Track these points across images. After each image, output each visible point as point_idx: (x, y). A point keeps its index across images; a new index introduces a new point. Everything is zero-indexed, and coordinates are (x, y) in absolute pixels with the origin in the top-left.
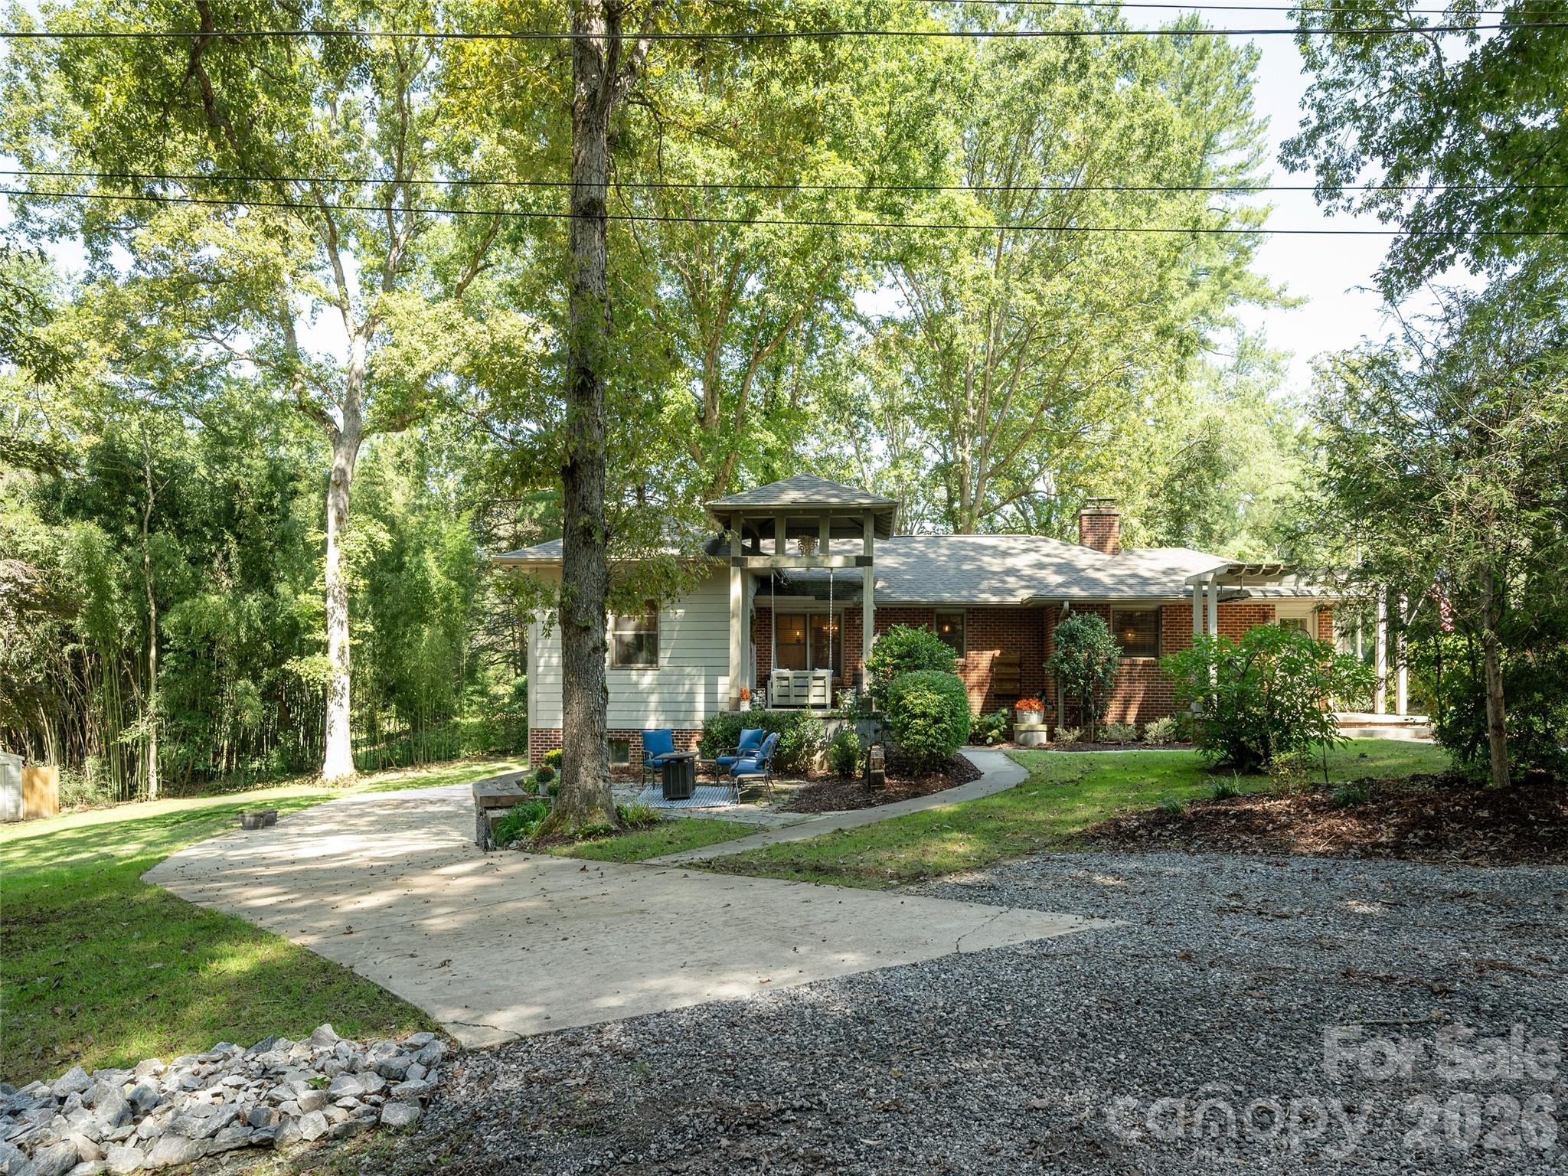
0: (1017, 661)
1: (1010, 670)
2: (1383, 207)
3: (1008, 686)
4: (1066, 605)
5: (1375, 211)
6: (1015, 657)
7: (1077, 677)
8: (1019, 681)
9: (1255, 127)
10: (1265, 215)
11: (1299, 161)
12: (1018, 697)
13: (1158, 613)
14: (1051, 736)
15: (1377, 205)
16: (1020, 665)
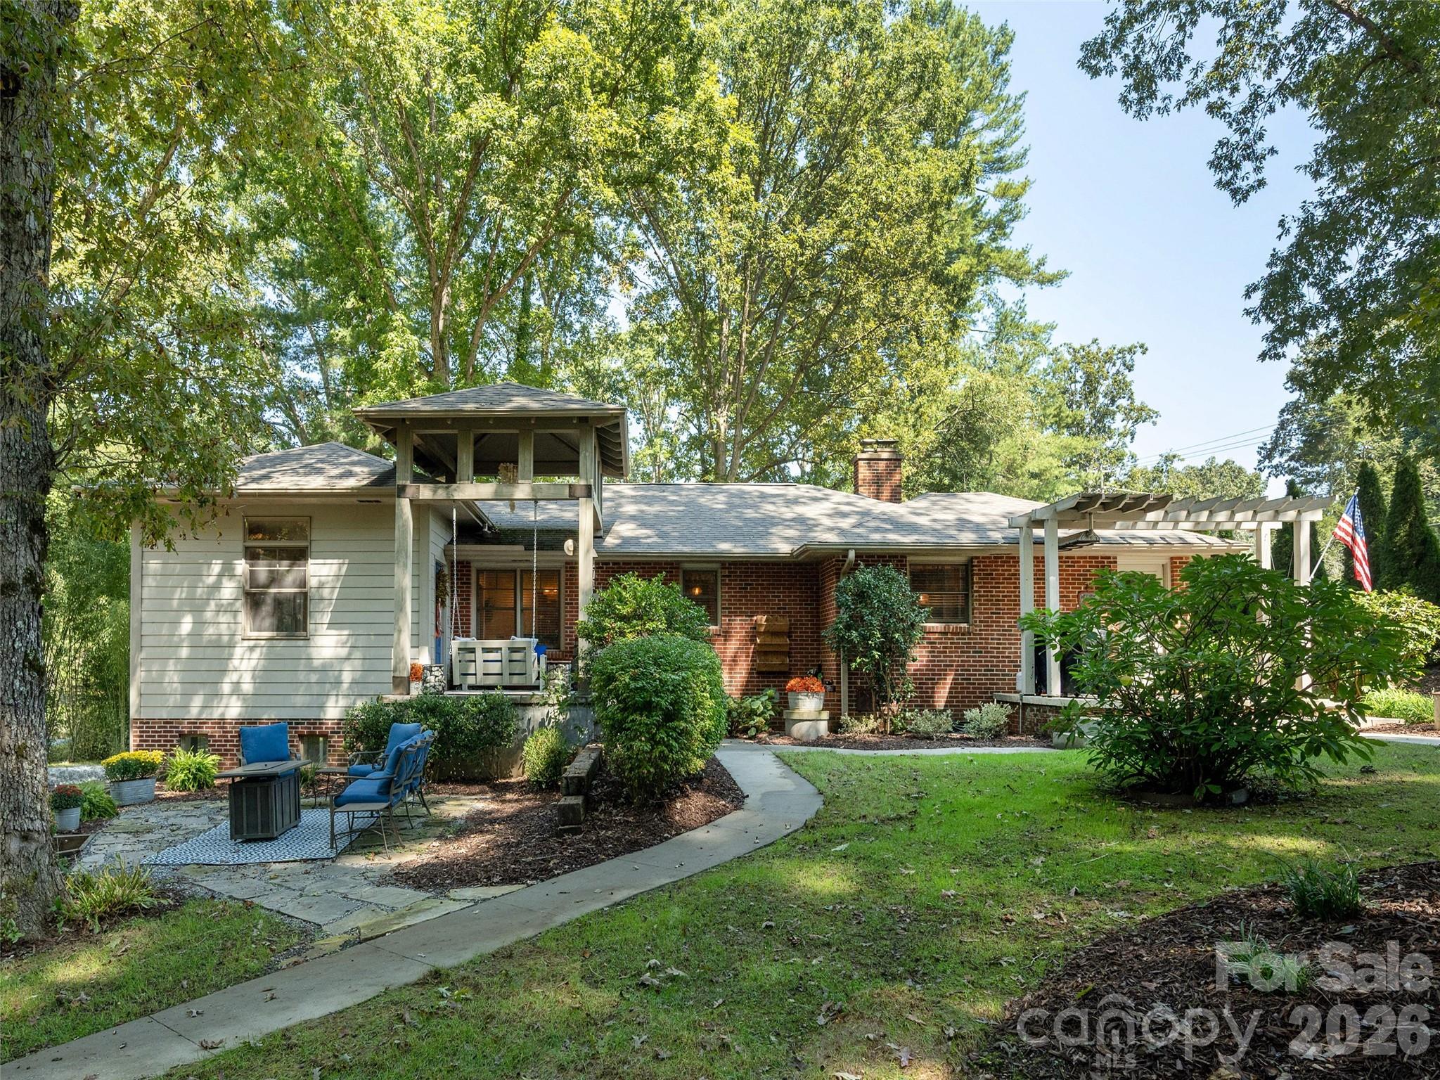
0: (786, 629)
1: (777, 641)
2: (1214, 96)
3: (775, 661)
4: (852, 554)
5: (1203, 102)
6: (783, 623)
7: (869, 648)
8: (789, 654)
9: (1010, 104)
10: (1024, 189)
11: (1102, 64)
12: (787, 675)
13: (969, 566)
14: (835, 726)
15: (1206, 94)
16: (789, 635)
